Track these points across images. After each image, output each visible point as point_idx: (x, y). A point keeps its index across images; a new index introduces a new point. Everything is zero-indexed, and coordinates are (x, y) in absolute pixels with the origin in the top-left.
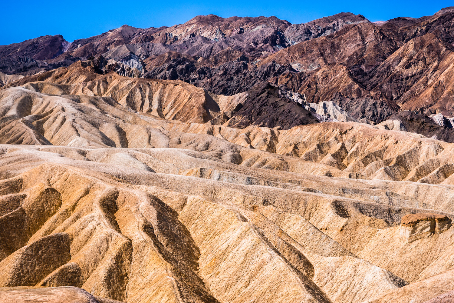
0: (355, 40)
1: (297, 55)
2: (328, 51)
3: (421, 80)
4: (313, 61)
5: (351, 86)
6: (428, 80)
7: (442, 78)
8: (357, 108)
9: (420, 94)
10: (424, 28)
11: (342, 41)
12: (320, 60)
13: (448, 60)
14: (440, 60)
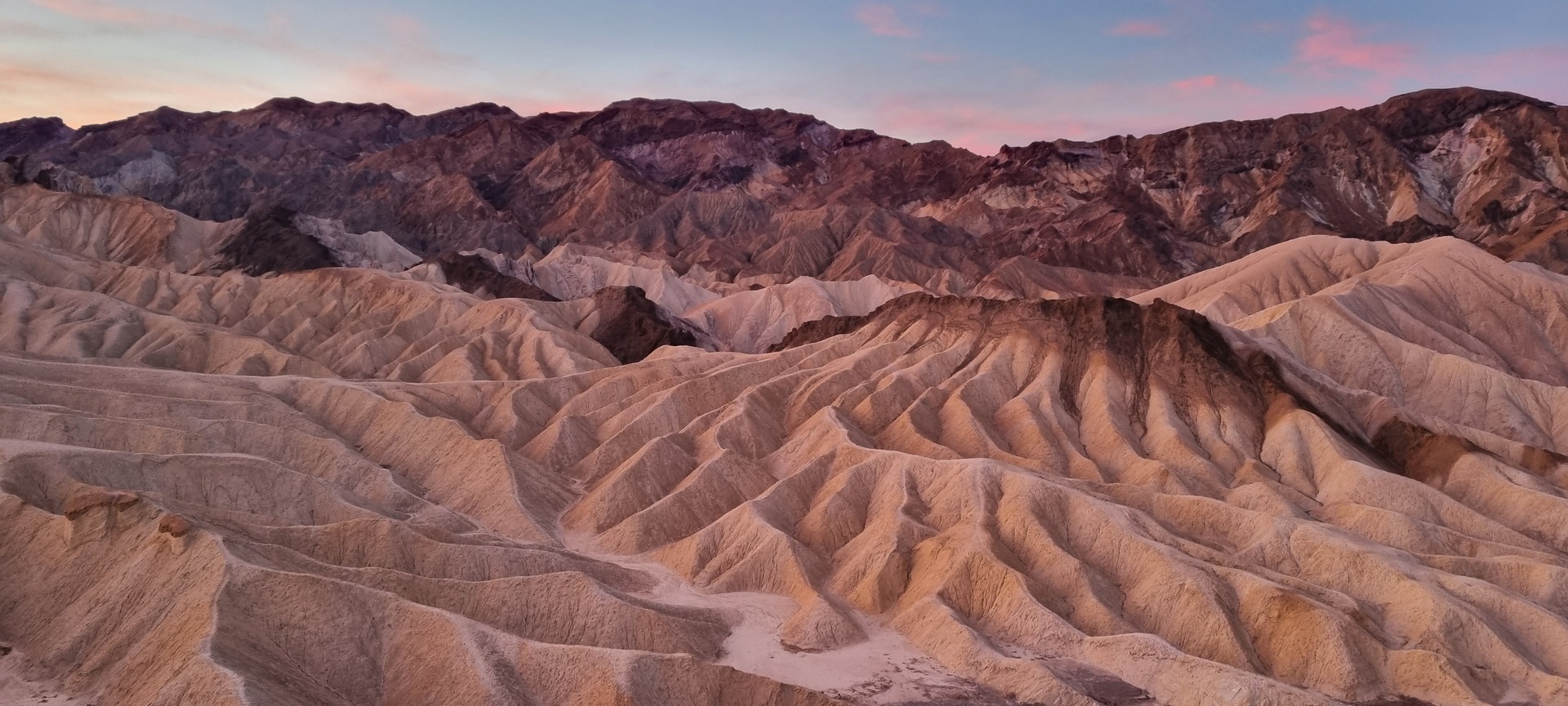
0: (484, 142)
1: (404, 158)
2: (448, 153)
3: (566, 197)
4: (425, 168)
5: (471, 204)
6: (574, 195)
7: (591, 194)
8: (475, 232)
9: (564, 214)
10: (578, 127)
11: (467, 142)
12: (436, 168)
13: (601, 171)
14: (592, 169)
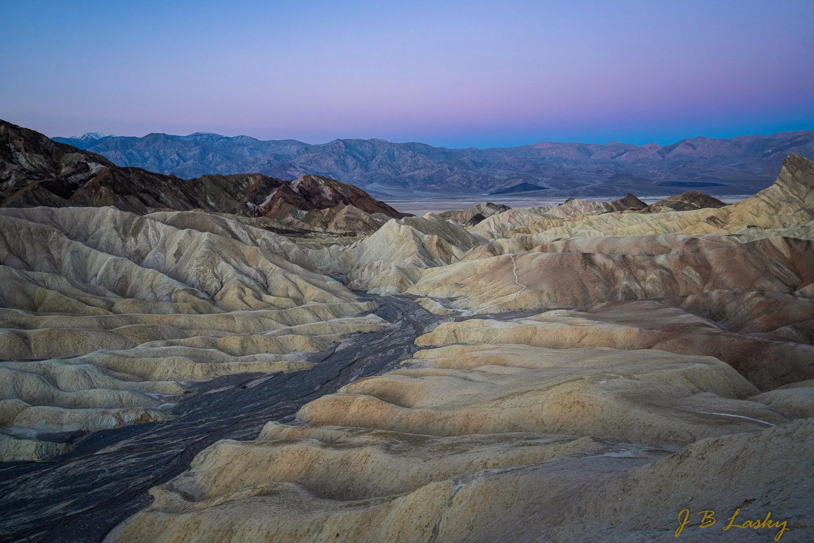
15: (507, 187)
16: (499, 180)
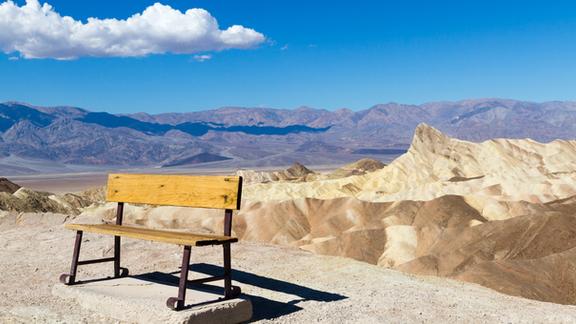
15: (184, 158)
16: (174, 150)
